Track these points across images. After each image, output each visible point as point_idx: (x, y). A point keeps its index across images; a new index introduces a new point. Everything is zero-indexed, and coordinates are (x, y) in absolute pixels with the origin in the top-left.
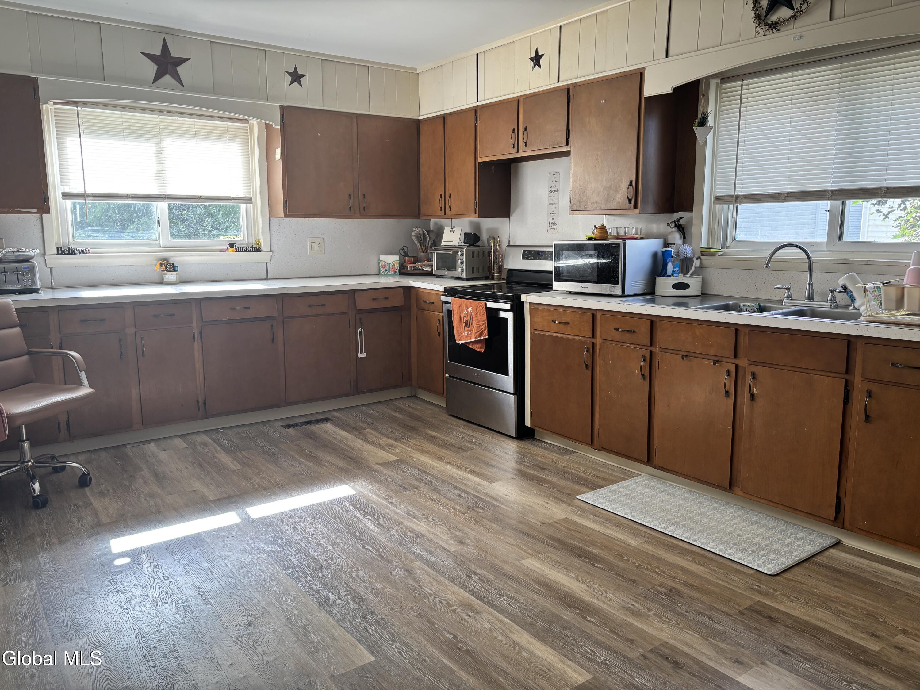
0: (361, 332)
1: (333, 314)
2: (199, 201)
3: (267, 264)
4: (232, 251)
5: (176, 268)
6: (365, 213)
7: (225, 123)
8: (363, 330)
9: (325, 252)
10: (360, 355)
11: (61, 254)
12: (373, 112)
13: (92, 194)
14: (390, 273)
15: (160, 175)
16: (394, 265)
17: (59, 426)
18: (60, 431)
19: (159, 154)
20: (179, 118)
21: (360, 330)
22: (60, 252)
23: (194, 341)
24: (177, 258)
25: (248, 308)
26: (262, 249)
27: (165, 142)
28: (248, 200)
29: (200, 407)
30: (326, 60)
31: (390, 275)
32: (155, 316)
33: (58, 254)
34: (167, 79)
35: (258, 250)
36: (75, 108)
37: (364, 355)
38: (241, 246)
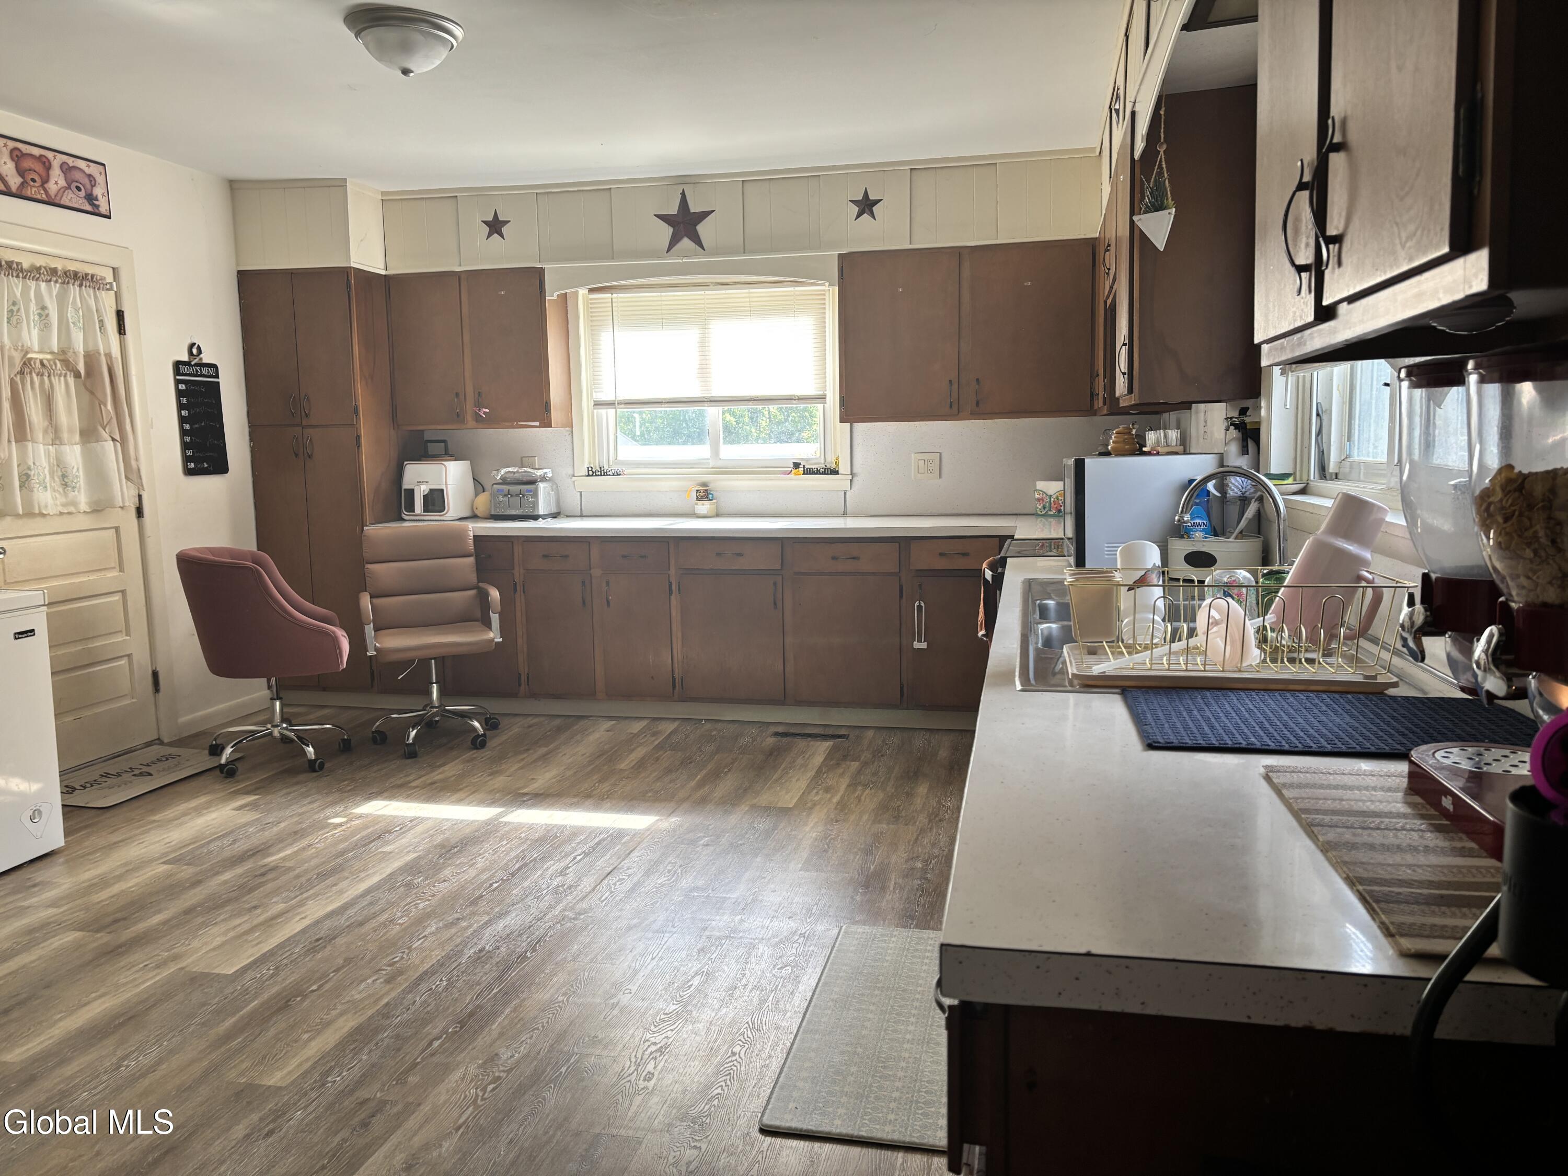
0: (920, 607)
1: (874, 574)
2: (751, 403)
3: (845, 494)
4: (795, 474)
5: (710, 496)
6: (980, 411)
7: (792, 289)
8: (923, 604)
9: (944, 475)
10: (916, 645)
11: (592, 475)
12: (1003, 239)
13: (624, 400)
14: (1052, 513)
15: (704, 371)
16: (1058, 499)
17: (519, 678)
18: (520, 685)
19: (703, 345)
20: (727, 291)
21: (917, 604)
22: (591, 473)
23: (671, 594)
24: (720, 483)
25: (740, 555)
26: (840, 472)
27: (710, 326)
28: (822, 398)
29: (677, 685)
30: (915, 170)
31: (1051, 516)
32: (624, 557)
33: (589, 475)
34: (686, 243)
35: (835, 472)
36: (610, 295)
37: (923, 645)
38: (810, 467)
